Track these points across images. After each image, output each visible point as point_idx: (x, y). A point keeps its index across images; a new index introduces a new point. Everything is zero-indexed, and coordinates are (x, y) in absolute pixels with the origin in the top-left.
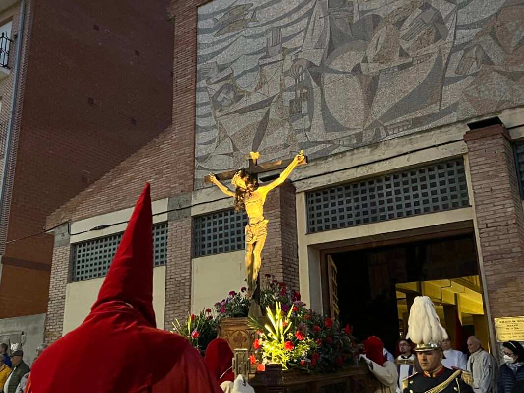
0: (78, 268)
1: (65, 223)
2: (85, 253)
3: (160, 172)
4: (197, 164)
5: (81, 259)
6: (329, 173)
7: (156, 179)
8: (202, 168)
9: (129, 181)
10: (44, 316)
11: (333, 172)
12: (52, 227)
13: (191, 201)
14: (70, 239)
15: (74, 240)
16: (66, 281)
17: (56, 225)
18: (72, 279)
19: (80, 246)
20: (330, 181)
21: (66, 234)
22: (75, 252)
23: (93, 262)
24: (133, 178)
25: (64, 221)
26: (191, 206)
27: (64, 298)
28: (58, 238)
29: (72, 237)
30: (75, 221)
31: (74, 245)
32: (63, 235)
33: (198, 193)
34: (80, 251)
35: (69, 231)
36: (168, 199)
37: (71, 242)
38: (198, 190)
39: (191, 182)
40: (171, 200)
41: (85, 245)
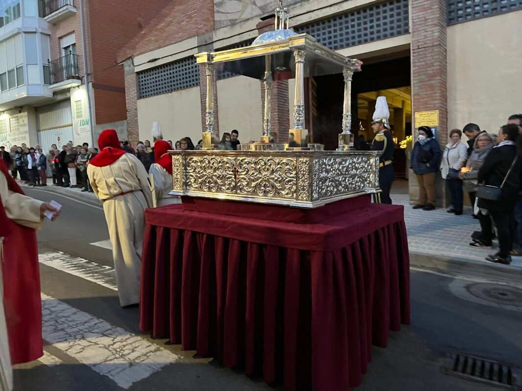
0: (143, 89)
1: (130, 57)
2: (146, 79)
3: (190, 17)
4: (216, 9)
5: (143, 83)
6: (311, 11)
7: (187, 22)
8: (219, 12)
9: (169, 25)
10: (125, 121)
11: (314, 11)
12: (121, 61)
13: (213, 38)
14: (134, 69)
15: (137, 69)
16: (136, 98)
17: (124, 59)
18: (140, 97)
19: (142, 74)
20: (311, 18)
21: (132, 66)
22: (139, 78)
23: (152, 85)
24: (171, 22)
25: (129, 56)
26: (213, 42)
27: (136, 109)
28: (126, 69)
29: (136, 68)
30: (136, 56)
31: (138, 73)
32: (130, 66)
33: (218, 32)
34: (142, 78)
35: (133, 64)
36: (196, 37)
37: (136, 71)
38: (217, 29)
39: (212, 23)
40: (199, 37)
41: (145, 73)
